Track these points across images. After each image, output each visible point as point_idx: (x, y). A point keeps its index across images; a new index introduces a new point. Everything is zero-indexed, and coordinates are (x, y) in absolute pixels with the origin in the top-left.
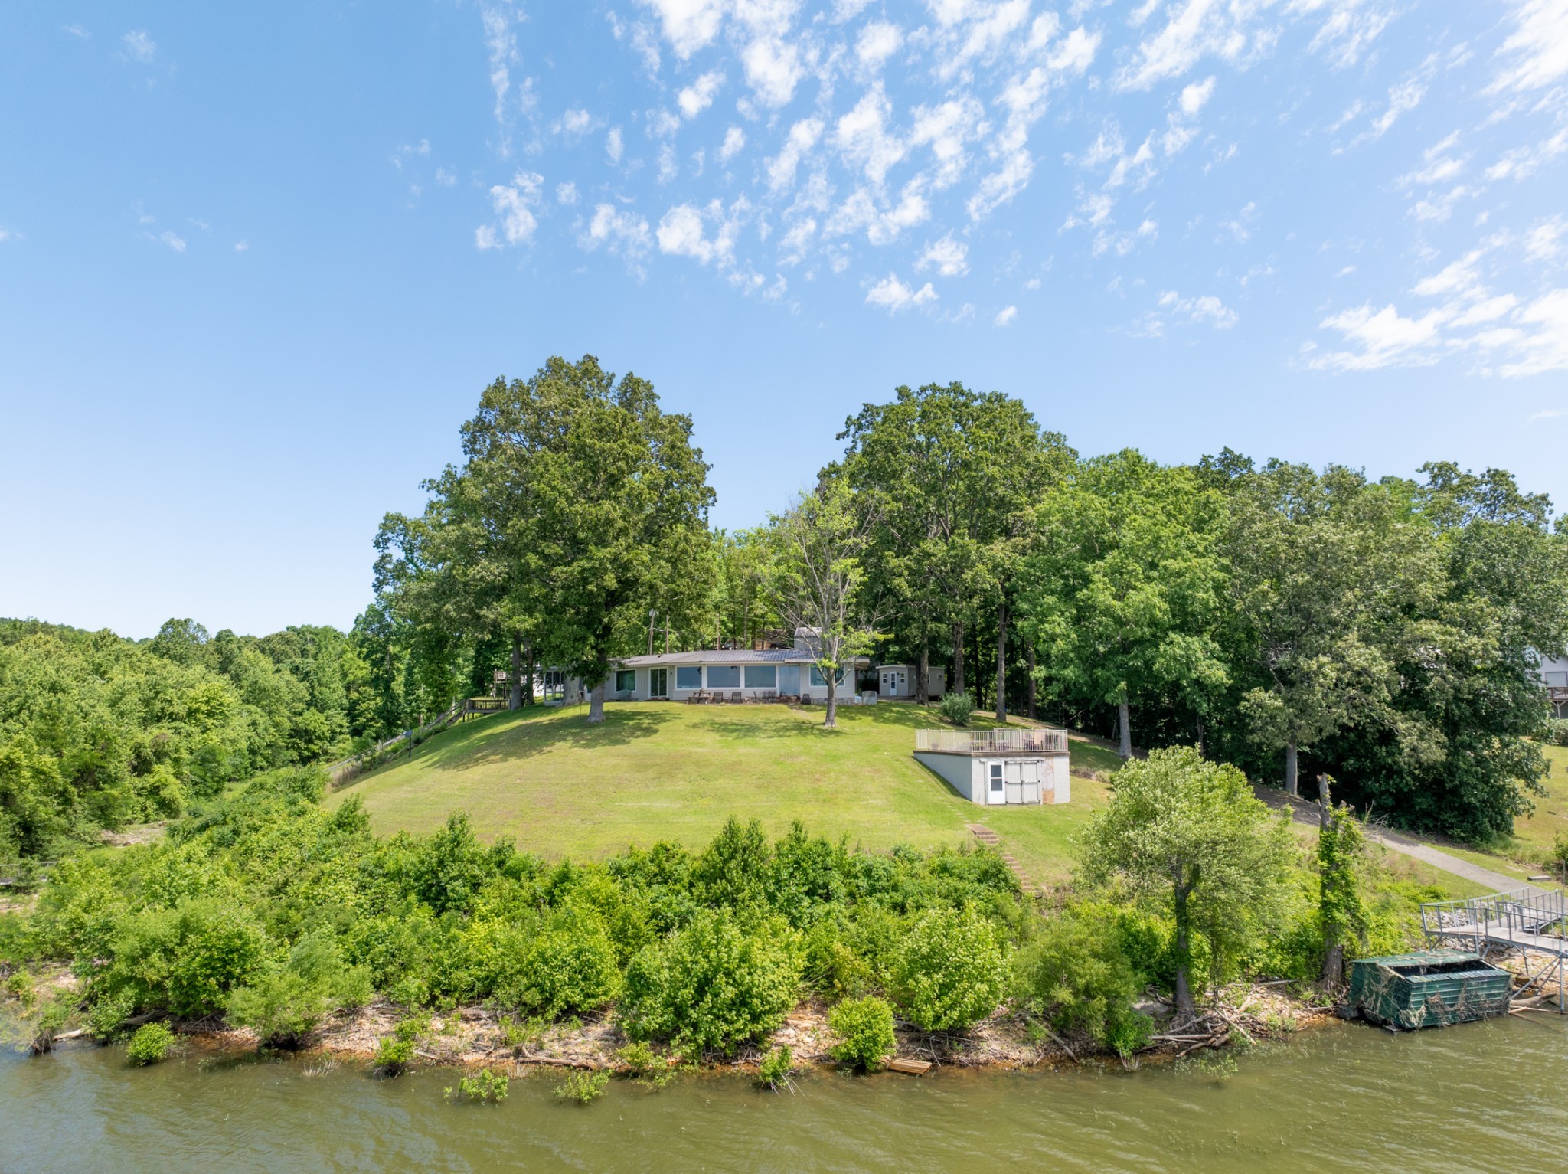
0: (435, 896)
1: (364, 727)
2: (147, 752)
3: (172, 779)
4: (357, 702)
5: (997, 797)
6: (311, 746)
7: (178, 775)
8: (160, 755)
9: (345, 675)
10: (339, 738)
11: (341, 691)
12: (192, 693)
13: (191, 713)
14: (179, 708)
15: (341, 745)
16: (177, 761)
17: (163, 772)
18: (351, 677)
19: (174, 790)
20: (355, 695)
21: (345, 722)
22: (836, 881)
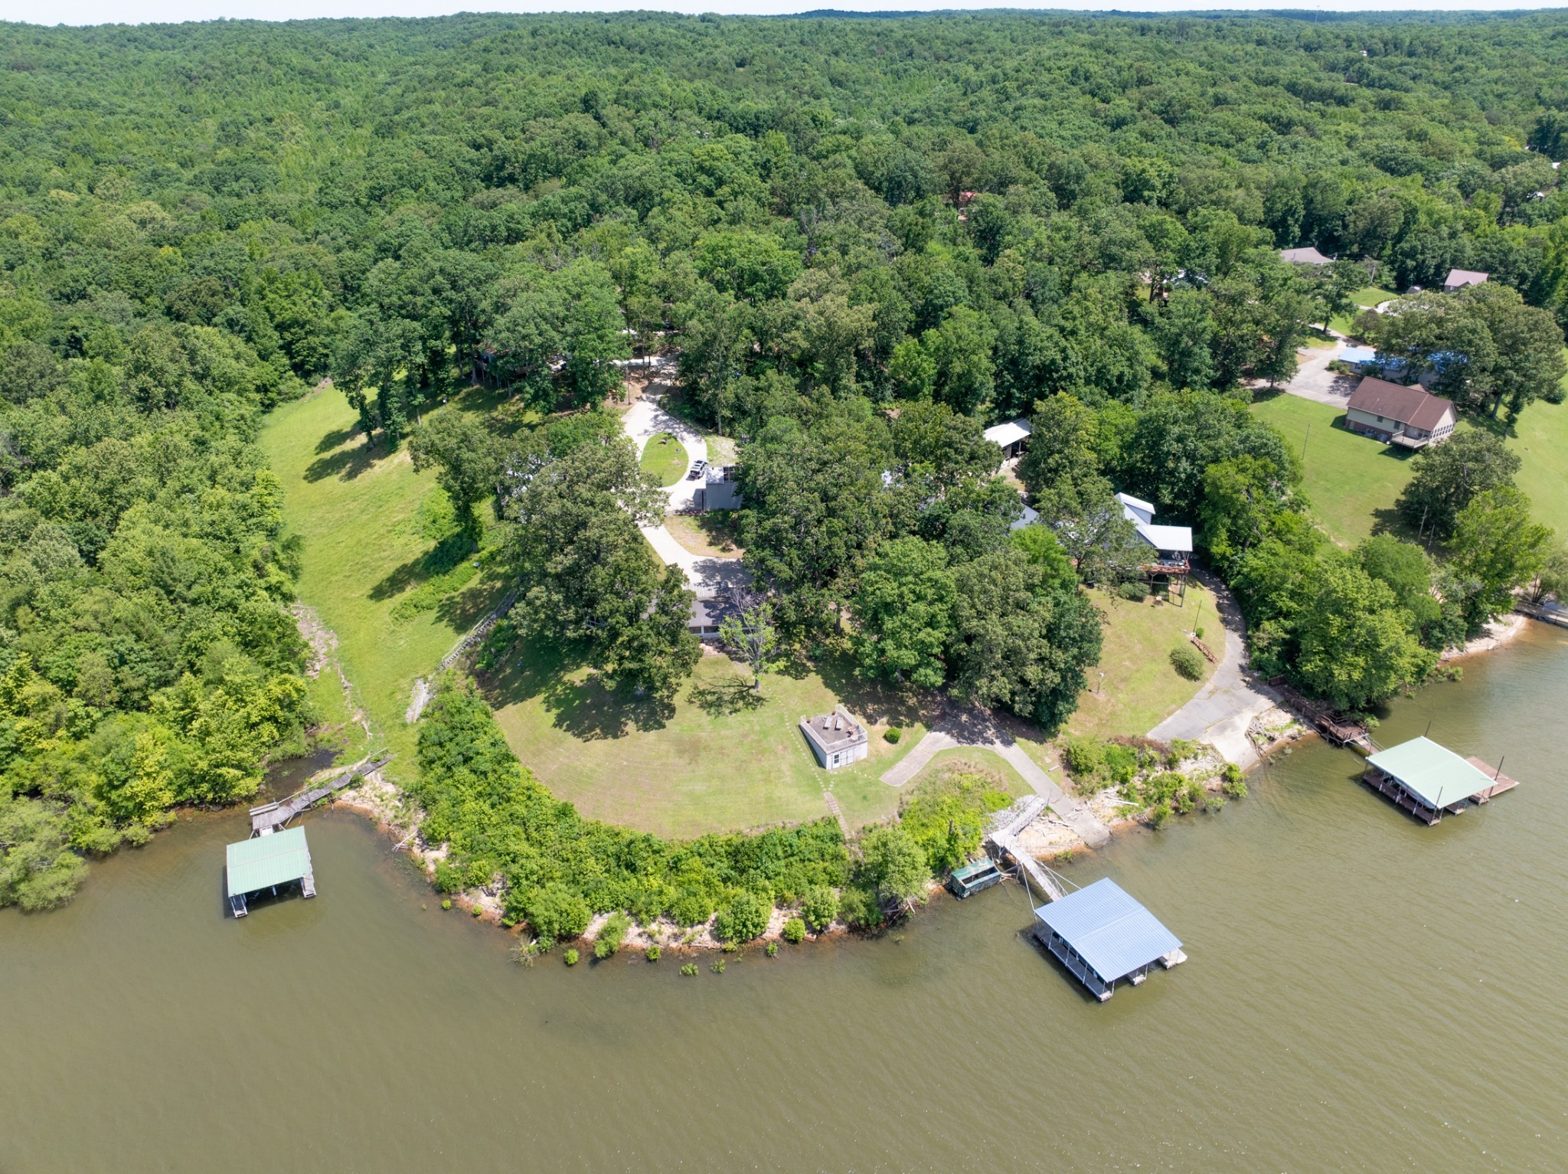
1: (303, 363)
2: (260, 562)
4: (291, 343)
5: (836, 765)
6: (270, 395)
8: (265, 558)
9: (272, 317)
10: (286, 376)
11: (276, 335)
15: (290, 383)
17: (274, 571)
18: (278, 319)
19: (288, 584)
20: (288, 336)
21: (286, 361)
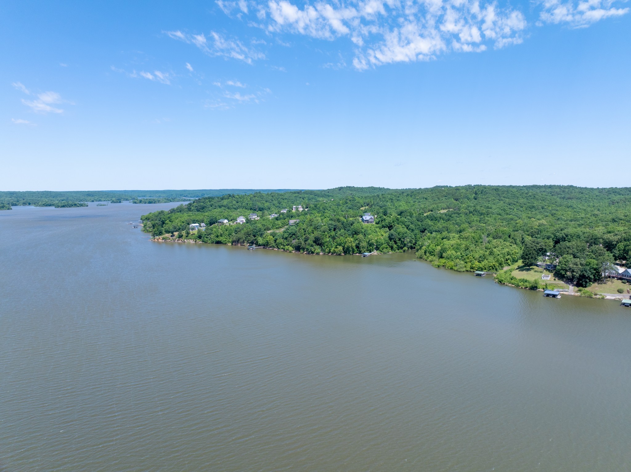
0: (511, 279)
2: (507, 259)
3: (510, 262)
5: (544, 279)
7: (510, 261)
8: (509, 259)
12: (513, 251)
13: (513, 254)
14: (511, 253)
16: (510, 260)
17: (509, 261)
19: (510, 263)
22: (527, 282)
